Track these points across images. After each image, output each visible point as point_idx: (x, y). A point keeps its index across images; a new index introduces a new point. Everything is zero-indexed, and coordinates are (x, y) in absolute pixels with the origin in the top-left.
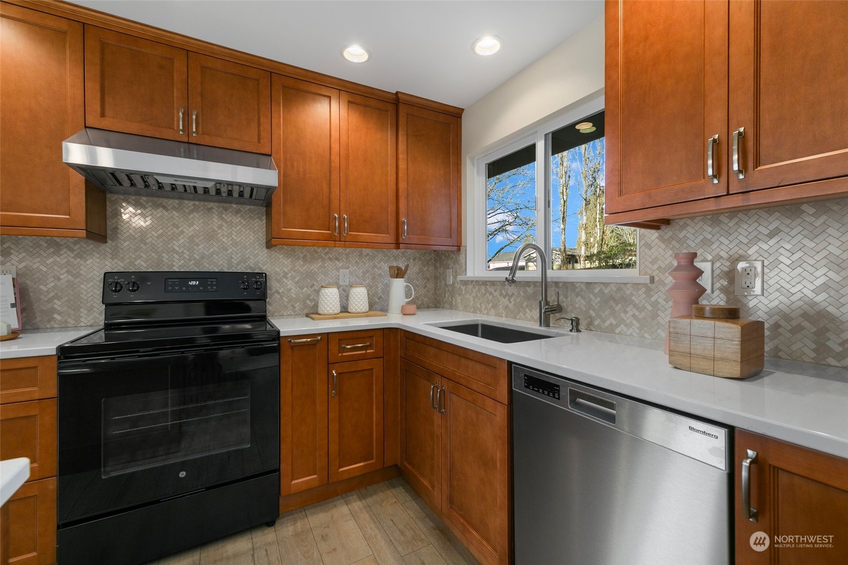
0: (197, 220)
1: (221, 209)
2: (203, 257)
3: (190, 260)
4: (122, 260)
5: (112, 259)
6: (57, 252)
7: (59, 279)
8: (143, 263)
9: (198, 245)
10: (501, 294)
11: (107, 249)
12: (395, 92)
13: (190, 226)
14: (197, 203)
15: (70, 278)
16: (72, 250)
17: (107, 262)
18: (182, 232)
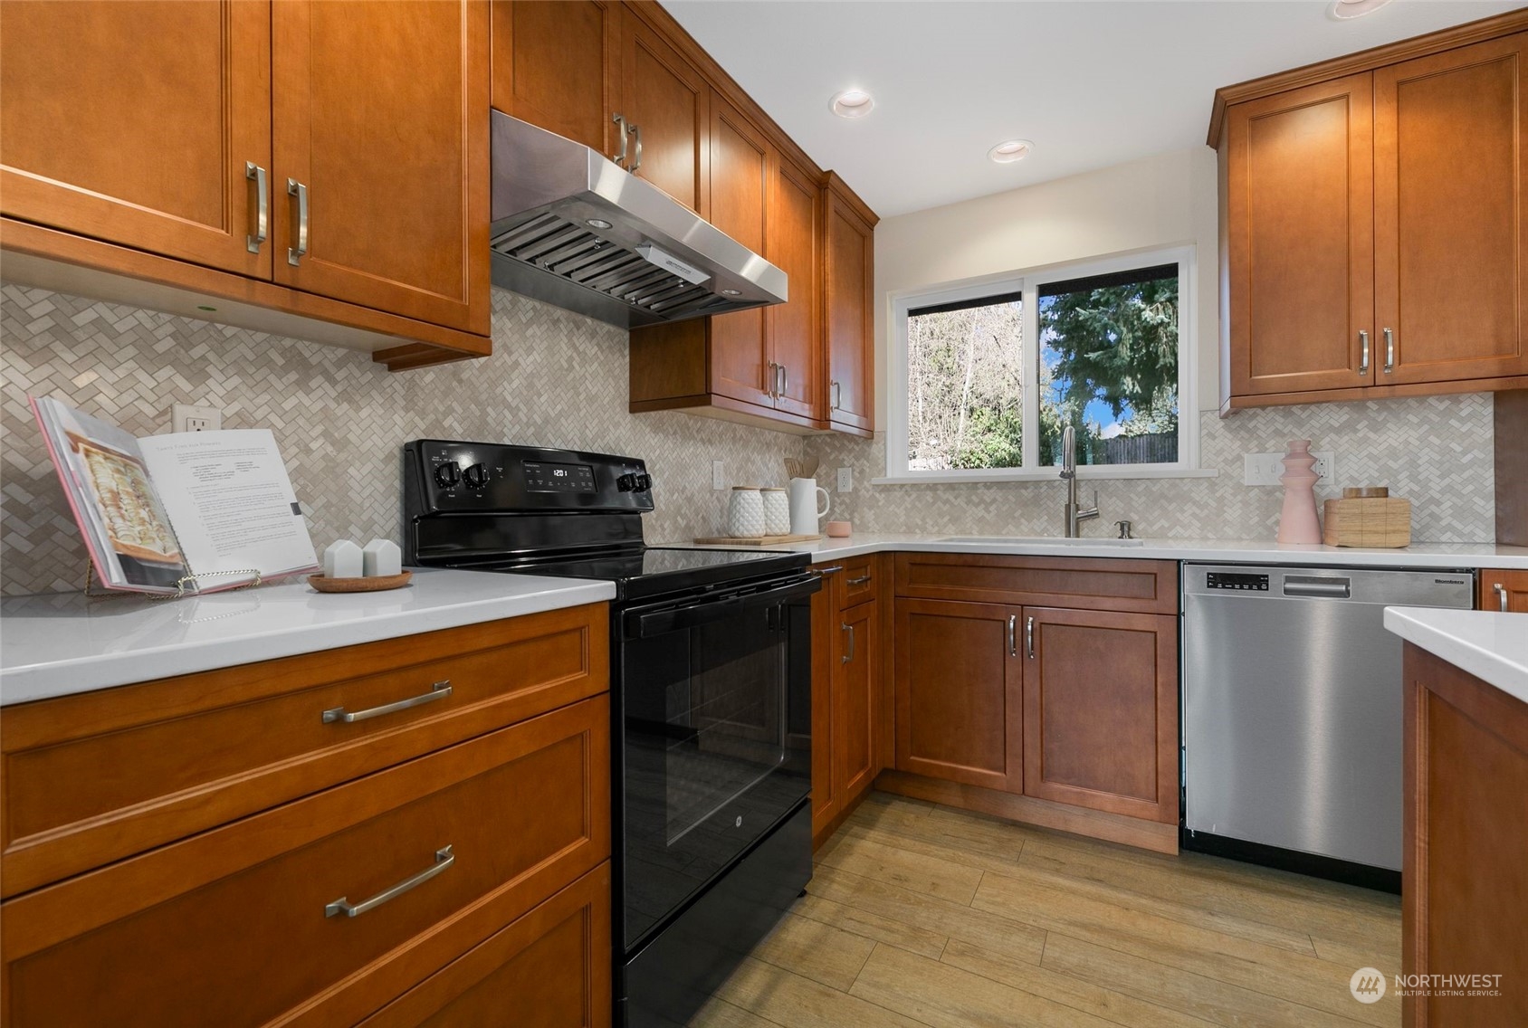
0: (538, 341)
1: (572, 325)
2: (546, 421)
3: (528, 425)
4: (422, 414)
5: (407, 410)
6: (302, 384)
7: (308, 451)
8: (456, 425)
9: (540, 395)
10: (969, 502)
11: (396, 385)
12: (824, 170)
13: (530, 351)
14: (538, 305)
15: (330, 449)
16: (332, 381)
17: (396, 417)
18: (516, 364)
